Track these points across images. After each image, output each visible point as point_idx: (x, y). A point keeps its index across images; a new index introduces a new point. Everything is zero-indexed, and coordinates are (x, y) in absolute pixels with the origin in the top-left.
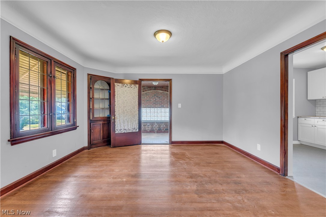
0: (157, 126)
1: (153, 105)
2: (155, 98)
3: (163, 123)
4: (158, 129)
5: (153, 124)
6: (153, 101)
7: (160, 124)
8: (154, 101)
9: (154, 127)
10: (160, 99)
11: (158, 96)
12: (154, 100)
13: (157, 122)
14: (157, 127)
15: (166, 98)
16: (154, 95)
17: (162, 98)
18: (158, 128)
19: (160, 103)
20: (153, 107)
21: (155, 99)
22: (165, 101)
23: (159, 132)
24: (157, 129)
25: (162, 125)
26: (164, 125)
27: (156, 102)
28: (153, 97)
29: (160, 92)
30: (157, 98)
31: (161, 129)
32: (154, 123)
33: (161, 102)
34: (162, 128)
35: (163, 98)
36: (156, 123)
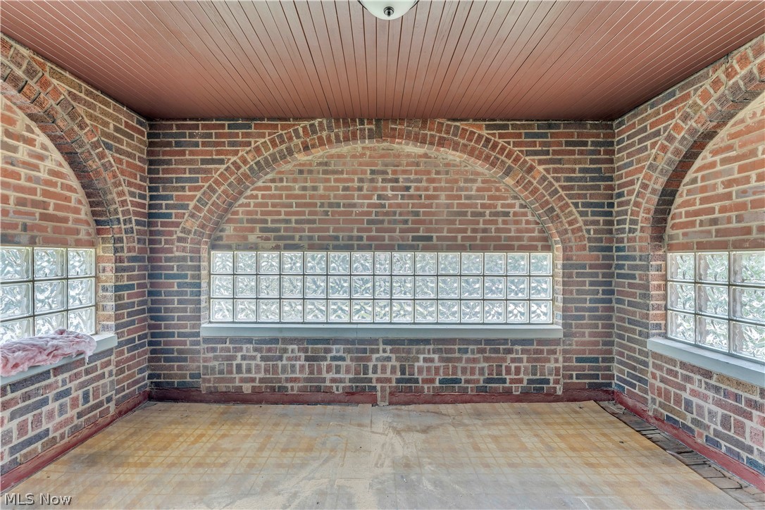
0: (389, 359)
1: (365, 235)
2: (375, 189)
3: (427, 342)
4: (398, 381)
5: (365, 351)
6: (369, 205)
7: (409, 352)
8: (375, 206)
9: (371, 365)
10: (411, 197)
11: (397, 181)
12: (375, 200)
13: (391, 336)
14: (393, 369)
15: (442, 189)
16: (373, 172)
17: (417, 189)
18: (398, 375)
19: (406, 222)
20: (365, 242)
21: (379, 197)
22: (438, 206)
23: (402, 397)
24: (389, 380)
25: (421, 357)
26: (436, 356)
27: (387, 214)
28: (366, 186)
29: (408, 155)
30: (390, 193)
31: (416, 381)
32: (375, 341)
33: (417, 214)
34: (420, 370)
35: (427, 189)
36: (387, 342)
